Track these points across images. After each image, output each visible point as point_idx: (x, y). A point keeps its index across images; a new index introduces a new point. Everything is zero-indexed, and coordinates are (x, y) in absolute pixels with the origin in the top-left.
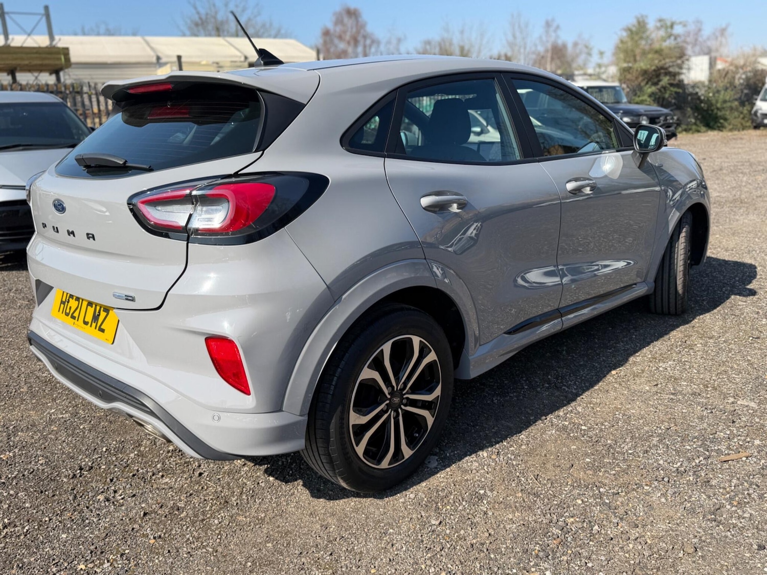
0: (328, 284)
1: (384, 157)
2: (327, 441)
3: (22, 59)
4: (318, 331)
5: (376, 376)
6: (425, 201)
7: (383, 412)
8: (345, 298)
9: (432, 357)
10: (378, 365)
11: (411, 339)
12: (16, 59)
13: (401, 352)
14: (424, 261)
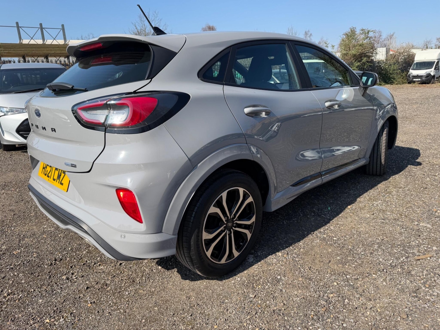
0: (189, 157)
1: (223, 85)
2: (189, 248)
3: (51, 50)
4: (184, 185)
5: (218, 211)
6: (247, 110)
7: (222, 231)
8: (199, 166)
9: (250, 199)
10: (219, 205)
11: (238, 190)
12: (48, 50)
13: (233, 197)
14: (246, 145)
